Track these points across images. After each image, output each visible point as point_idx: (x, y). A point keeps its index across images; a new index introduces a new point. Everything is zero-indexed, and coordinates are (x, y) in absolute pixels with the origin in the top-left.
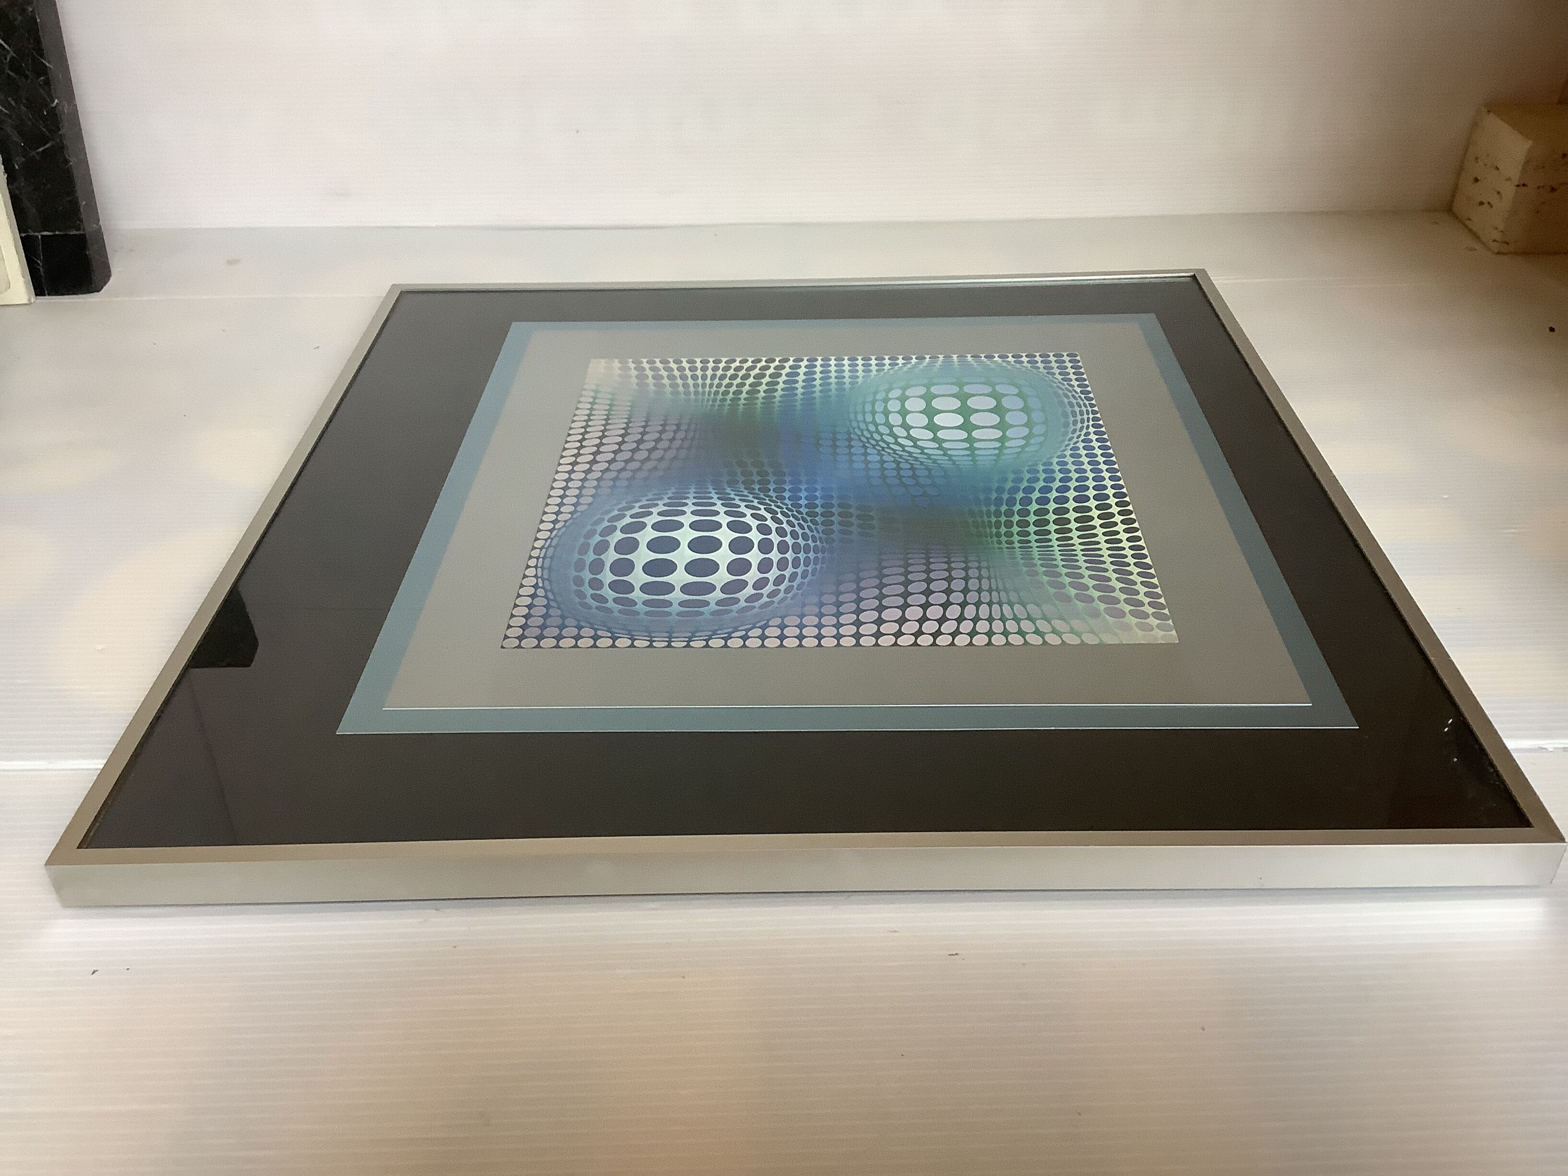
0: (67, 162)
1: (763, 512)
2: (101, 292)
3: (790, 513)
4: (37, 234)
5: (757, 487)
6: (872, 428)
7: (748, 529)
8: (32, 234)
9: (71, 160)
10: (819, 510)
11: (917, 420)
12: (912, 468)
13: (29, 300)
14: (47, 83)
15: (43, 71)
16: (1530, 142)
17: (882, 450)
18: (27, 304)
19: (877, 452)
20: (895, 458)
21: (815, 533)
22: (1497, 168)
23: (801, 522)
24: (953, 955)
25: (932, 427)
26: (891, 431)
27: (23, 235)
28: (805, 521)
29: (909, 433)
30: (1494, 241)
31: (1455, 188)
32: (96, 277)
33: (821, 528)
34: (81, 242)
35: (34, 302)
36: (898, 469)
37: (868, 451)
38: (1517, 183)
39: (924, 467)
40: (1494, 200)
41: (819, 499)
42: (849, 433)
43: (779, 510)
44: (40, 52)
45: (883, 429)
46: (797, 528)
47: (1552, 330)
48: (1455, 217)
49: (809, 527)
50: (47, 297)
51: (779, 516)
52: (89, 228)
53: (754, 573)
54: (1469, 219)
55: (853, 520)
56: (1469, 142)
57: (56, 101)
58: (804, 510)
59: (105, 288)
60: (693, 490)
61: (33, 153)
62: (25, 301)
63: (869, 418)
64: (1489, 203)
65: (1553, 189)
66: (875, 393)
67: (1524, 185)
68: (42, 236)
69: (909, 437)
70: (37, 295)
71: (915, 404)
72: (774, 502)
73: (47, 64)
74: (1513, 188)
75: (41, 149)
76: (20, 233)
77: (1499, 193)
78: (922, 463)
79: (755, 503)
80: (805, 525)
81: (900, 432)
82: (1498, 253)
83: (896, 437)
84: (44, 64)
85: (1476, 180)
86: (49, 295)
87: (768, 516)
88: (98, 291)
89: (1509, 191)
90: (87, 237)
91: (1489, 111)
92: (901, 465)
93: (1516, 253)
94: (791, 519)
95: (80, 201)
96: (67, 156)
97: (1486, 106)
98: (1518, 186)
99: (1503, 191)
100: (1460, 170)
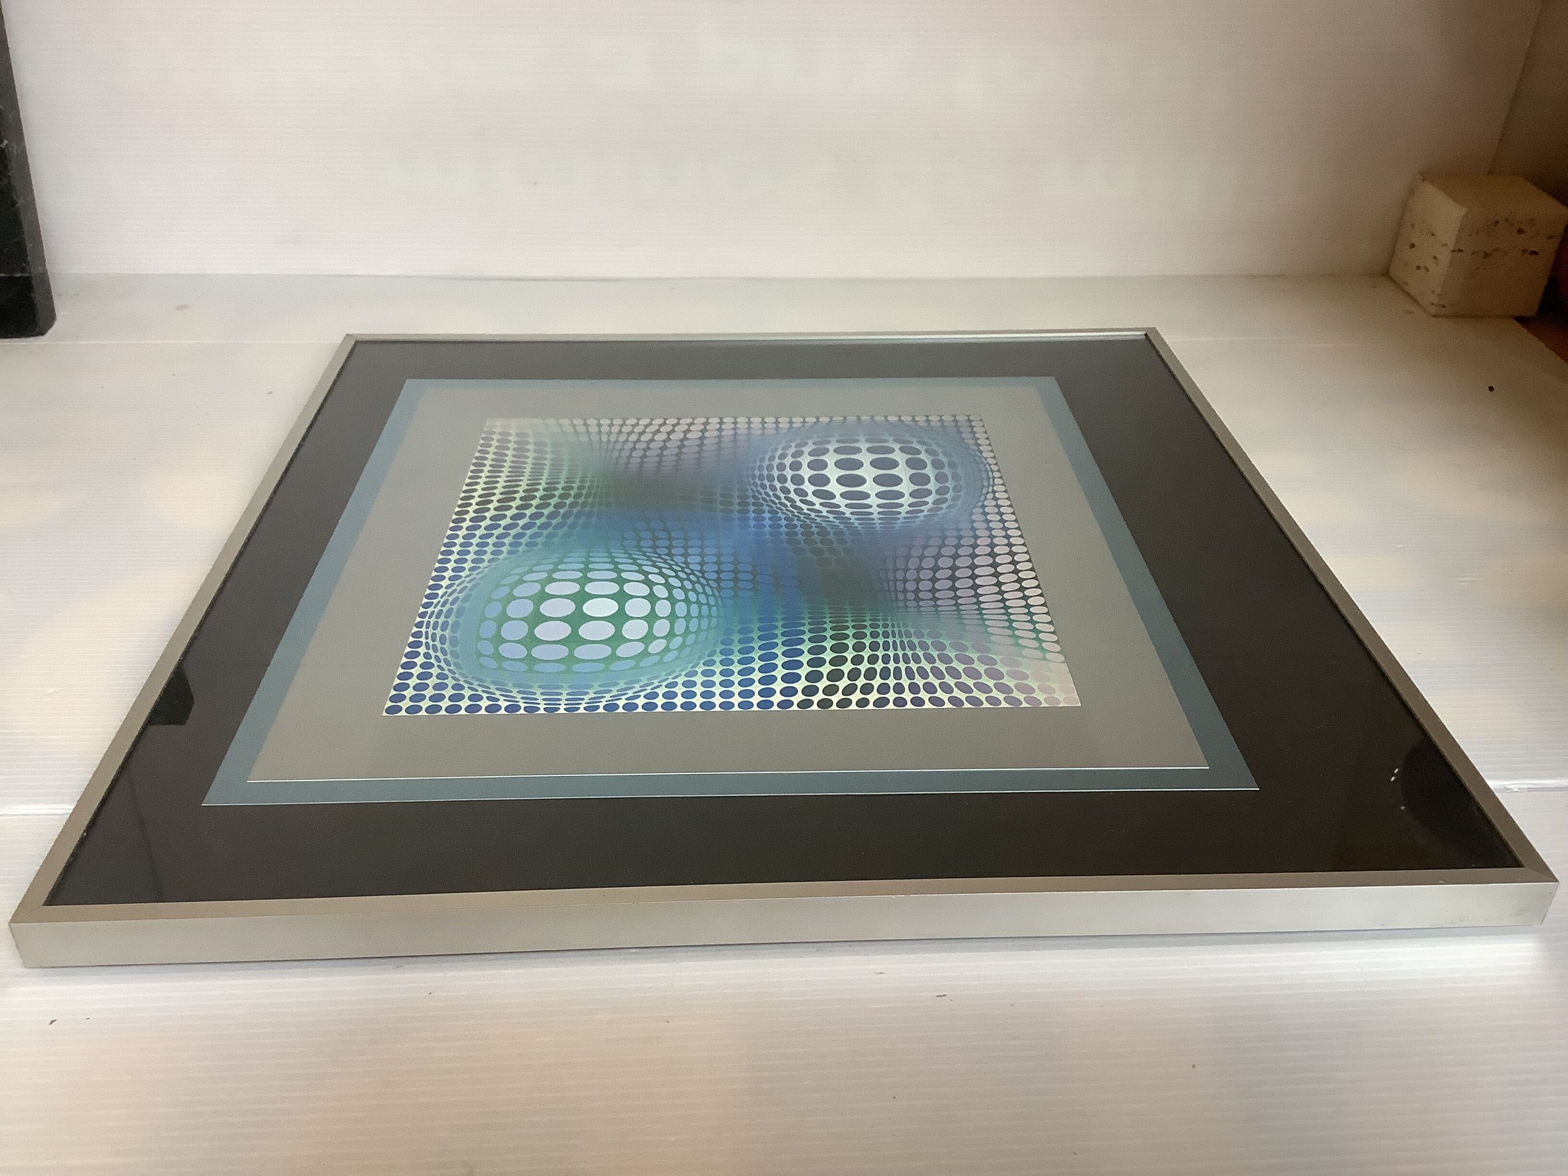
0: (14, 203)
1: (804, 507)
2: (45, 336)
3: (778, 506)
5: (814, 529)
6: (692, 596)
7: (815, 493)
9: (18, 201)
10: (752, 508)
11: (637, 608)
12: (654, 547)
16: (1465, 210)
17: (684, 568)
19: (690, 566)
20: (672, 560)
21: (754, 489)
22: (1433, 235)
23: (768, 499)
25: (621, 598)
26: (670, 593)
28: (764, 499)
29: (651, 589)
30: (1432, 304)
31: (1392, 253)
32: (40, 322)
33: (750, 493)
34: (26, 285)
36: (669, 548)
37: (699, 568)
38: (1452, 248)
39: (643, 549)
40: (1431, 265)
41: (751, 517)
42: (719, 588)
43: (790, 508)
45: (679, 594)
46: (771, 493)
47: (1491, 389)
48: (1392, 280)
49: (761, 494)
51: (789, 504)
52: (35, 271)
53: (805, 461)
54: (1407, 284)
55: (720, 499)
56: (1405, 208)
57: (6, 142)
58: (766, 508)
59: (50, 332)
60: (878, 526)
63: (694, 608)
64: (1426, 267)
65: (1486, 255)
66: (683, 646)
67: (1460, 251)
69: (650, 584)
71: (634, 630)
72: (797, 516)
74: (1449, 253)
77: (1435, 258)
78: (644, 554)
79: (813, 515)
80: (764, 496)
81: (661, 592)
82: (1435, 316)
83: (668, 586)
85: (1413, 246)
87: (799, 504)
88: (42, 335)
89: (1445, 256)
91: (1424, 180)
92: (666, 551)
93: (1452, 316)
94: (777, 501)
95: (27, 243)
96: (14, 197)
97: (1421, 174)
98: (1453, 251)
99: (1438, 256)
100: (1397, 235)
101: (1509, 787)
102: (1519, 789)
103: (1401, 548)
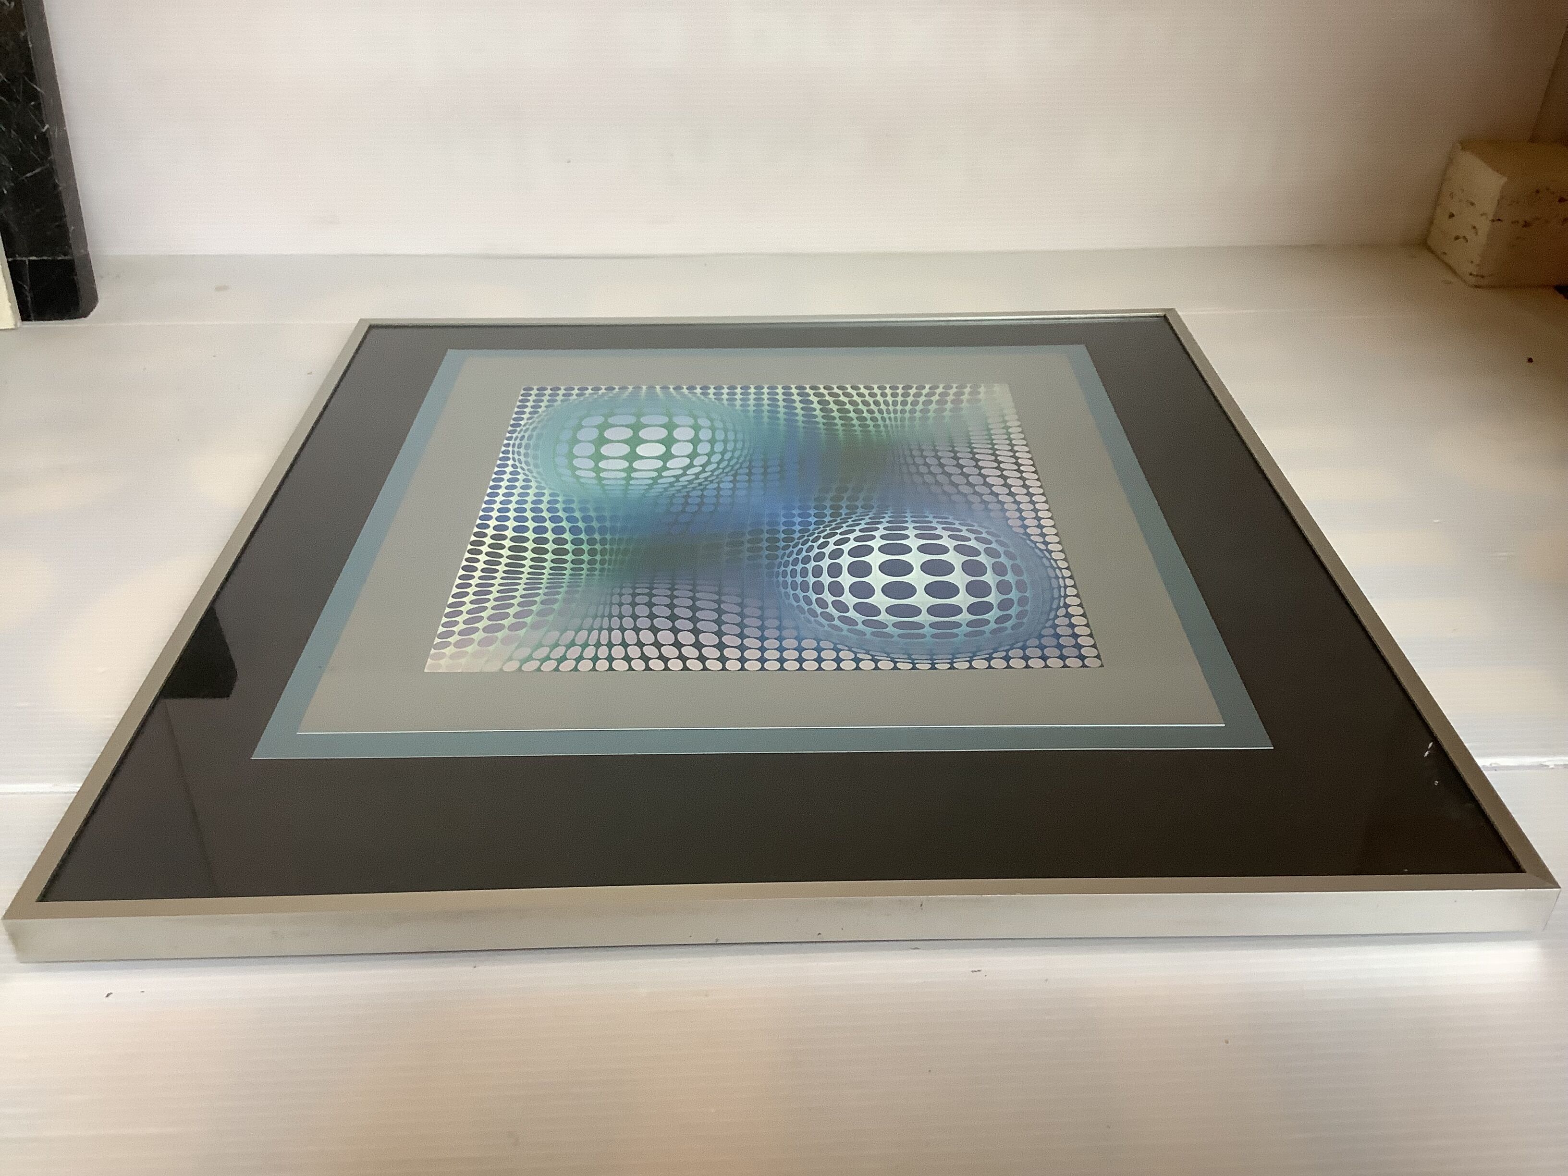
0: (56, 186)
2: (88, 318)
4: (24, 259)
8: (19, 259)
9: (60, 185)
13: (16, 325)
14: (38, 107)
15: (35, 96)
16: (1504, 180)
18: (12, 329)
22: (1472, 204)
24: (975, 971)
27: (10, 260)
30: (1471, 274)
31: (1431, 221)
32: (83, 304)
34: (69, 268)
35: (20, 327)
38: (1491, 217)
40: (1469, 235)
44: (32, 77)
47: (1530, 360)
48: (1430, 250)
50: (34, 322)
52: (77, 253)
54: (1445, 253)
56: (1444, 177)
57: (47, 126)
59: (92, 313)
61: (23, 178)
62: (11, 325)
64: (1464, 237)
65: (1526, 225)
67: (1499, 220)
68: (29, 261)
70: (23, 319)
73: (38, 89)
74: (1489, 223)
75: (28, 175)
76: (7, 257)
77: (1474, 228)
82: (1476, 287)
84: (35, 89)
85: (1452, 216)
86: (35, 320)
88: (85, 317)
89: (1484, 226)
90: (75, 261)
91: (1463, 149)
93: (1492, 287)
95: (68, 226)
96: (57, 181)
97: (1461, 143)
98: (1493, 221)
99: (1478, 226)
100: (1436, 202)
101: (1544, 764)
102: (1555, 765)
103: (1438, 523)
